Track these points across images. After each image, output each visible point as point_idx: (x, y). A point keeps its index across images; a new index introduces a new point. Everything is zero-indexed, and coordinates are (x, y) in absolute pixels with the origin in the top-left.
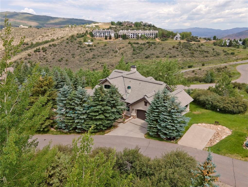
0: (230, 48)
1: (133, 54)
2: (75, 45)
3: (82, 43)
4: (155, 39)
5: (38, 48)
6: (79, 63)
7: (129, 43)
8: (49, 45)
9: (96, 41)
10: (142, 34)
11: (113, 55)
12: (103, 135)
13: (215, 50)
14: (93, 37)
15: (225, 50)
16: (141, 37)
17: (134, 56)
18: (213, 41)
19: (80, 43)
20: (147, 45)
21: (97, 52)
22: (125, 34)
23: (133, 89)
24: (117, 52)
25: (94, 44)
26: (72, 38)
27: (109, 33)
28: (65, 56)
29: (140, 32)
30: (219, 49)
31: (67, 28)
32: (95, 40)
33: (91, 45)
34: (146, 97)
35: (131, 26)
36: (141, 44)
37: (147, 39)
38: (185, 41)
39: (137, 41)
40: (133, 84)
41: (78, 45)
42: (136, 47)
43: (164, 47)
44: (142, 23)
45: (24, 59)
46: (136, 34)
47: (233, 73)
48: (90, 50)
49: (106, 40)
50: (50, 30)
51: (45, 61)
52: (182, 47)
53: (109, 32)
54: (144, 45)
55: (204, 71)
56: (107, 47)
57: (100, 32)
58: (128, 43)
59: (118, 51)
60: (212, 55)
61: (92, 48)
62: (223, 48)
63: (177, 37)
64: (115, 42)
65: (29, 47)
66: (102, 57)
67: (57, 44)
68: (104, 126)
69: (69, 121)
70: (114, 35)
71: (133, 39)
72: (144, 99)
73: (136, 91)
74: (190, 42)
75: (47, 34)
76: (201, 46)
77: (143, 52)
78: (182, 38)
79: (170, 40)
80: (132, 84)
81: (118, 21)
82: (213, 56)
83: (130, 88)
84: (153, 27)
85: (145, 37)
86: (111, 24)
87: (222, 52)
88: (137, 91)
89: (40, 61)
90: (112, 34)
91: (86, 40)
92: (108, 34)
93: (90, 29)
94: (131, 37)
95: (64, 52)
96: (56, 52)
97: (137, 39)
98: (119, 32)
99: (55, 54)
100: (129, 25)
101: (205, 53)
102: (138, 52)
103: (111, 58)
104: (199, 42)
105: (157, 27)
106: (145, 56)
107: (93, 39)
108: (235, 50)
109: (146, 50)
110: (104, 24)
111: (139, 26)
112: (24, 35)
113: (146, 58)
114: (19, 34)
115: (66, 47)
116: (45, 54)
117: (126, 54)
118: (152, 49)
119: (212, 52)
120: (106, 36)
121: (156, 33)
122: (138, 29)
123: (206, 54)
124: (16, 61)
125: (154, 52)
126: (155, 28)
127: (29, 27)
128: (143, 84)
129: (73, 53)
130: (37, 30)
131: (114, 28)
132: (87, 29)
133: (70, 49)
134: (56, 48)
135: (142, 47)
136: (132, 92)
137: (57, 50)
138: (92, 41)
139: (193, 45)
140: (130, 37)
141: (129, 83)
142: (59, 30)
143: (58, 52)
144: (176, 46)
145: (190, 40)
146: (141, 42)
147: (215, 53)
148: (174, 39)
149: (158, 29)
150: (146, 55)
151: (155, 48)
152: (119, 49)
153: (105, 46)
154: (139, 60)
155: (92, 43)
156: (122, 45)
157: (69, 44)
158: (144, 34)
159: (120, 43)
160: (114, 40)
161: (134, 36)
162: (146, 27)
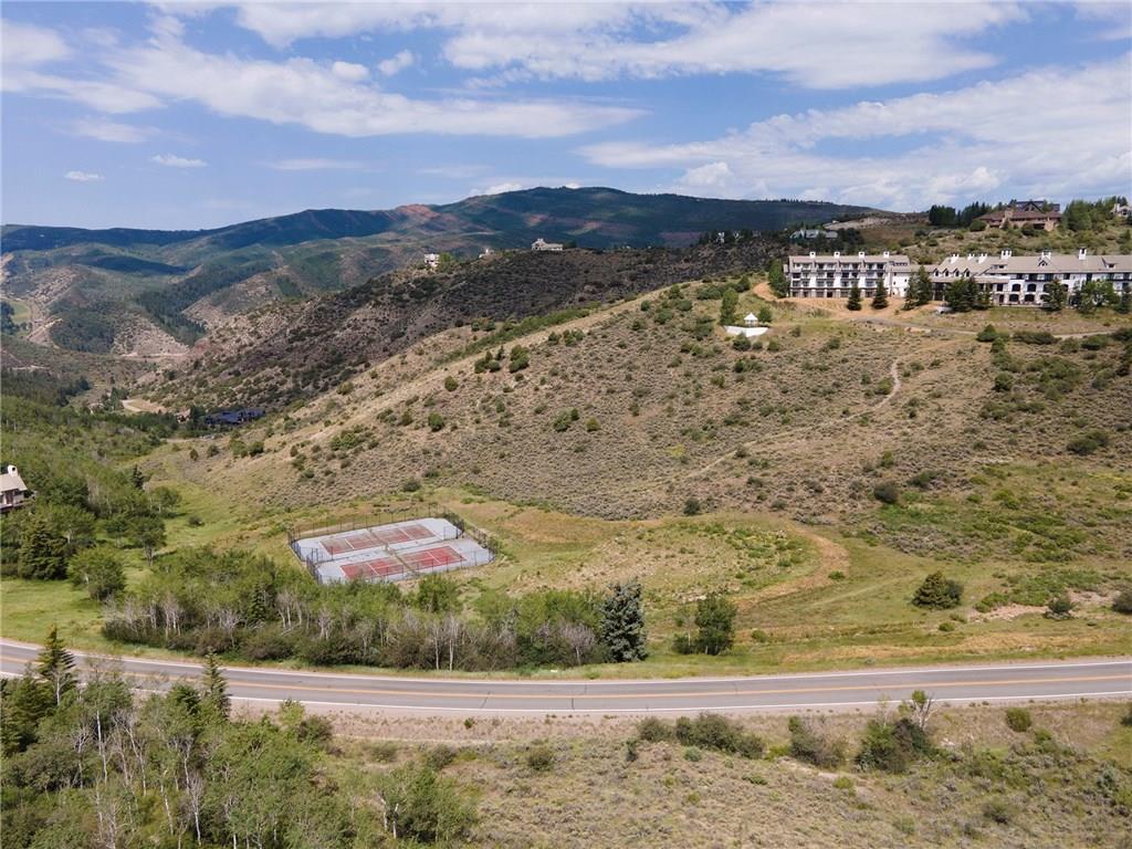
2: (673, 338)
3: (711, 330)
5: (495, 350)
7: (987, 336)
8: (550, 339)
9: (791, 320)
16: (1077, 299)
17: (990, 430)
19: (698, 330)
22: (971, 276)
25: (768, 339)
28: (597, 399)
29: (1081, 267)
33: (752, 343)
36: (1070, 347)
39: (1046, 325)
41: (686, 338)
42: (1024, 367)
46: (1049, 276)
49: (854, 315)
54: (1092, 352)
56: (839, 354)
58: (975, 335)
59: (896, 388)
61: (754, 361)
67: (586, 332)
70: (911, 282)
71: (1017, 311)
77: (1066, 402)
86: (927, 220)
89: (478, 422)
91: (738, 312)
97: (1050, 310)
98: (942, 268)
99: (556, 383)
102: (1028, 401)
106: (1078, 435)
109: (1095, 385)
113: (1079, 449)
115: (619, 350)
116: (513, 385)
120: (856, 292)
129: (646, 382)
130: (595, 257)
132: (794, 248)
133: (637, 363)
138: (766, 317)
140: (1002, 297)
142: (671, 256)
146: (1071, 327)
150: (1079, 425)
152: (907, 375)
153: (832, 348)
154: (1020, 462)
155: (765, 329)
156: (937, 344)
157: (641, 336)
158: (1111, 274)
159: (928, 331)
160: (897, 312)
161: (1032, 288)
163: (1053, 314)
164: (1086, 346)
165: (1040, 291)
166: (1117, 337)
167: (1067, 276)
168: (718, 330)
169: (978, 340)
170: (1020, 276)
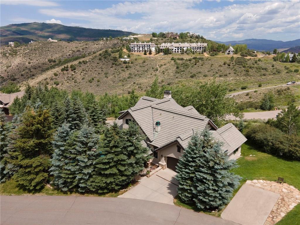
0: (293, 64)
1: (176, 73)
2: (109, 61)
3: (117, 60)
4: (203, 54)
5: (66, 66)
6: (113, 84)
7: (172, 59)
8: (79, 63)
10: (187, 47)
11: (152, 74)
12: (115, 197)
13: (276, 66)
14: (130, 52)
15: (287, 67)
16: (186, 52)
17: (177, 75)
18: (273, 55)
19: (114, 60)
20: (194, 60)
21: (134, 70)
22: (167, 47)
23: (164, 125)
24: (157, 70)
26: (105, 53)
28: (96, 75)
29: (186, 45)
30: (279, 65)
31: (102, 41)
32: (133, 56)
33: (127, 62)
34: (179, 140)
36: (186, 60)
37: (194, 54)
38: (239, 55)
39: (181, 57)
40: (165, 118)
41: (112, 61)
42: (180, 64)
43: (213, 64)
44: (188, 34)
45: (50, 79)
46: (181, 47)
47: (297, 97)
48: (126, 67)
49: (146, 56)
50: (82, 44)
51: (73, 82)
52: (235, 63)
53: (149, 45)
55: (260, 94)
56: (146, 64)
57: (138, 46)
59: (159, 69)
60: (271, 73)
61: (129, 66)
62: (285, 63)
63: (229, 51)
64: (155, 58)
65: (56, 65)
66: (140, 77)
67: (88, 61)
68: (117, 185)
69: (68, 176)
70: (155, 49)
71: (177, 54)
72: (176, 142)
73: (167, 129)
74: (245, 57)
75: (78, 49)
76: (258, 62)
77: (188, 70)
78: (236, 52)
79: (221, 55)
80: (162, 117)
81: (160, 32)
82: (272, 75)
83: (160, 125)
84: (201, 39)
86: (152, 36)
87: (284, 68)
88: (169, 128)
89: (68, 82)
90: (152, 48)
91: (122, 55)
92: (147, 49)
93: (127, 42)
94: (175, 52)
95: (95, 71)
96: (86, 71)
97: (182, 54)
98: (161, 46)
99: (85, 73)
100: (173, 37)
101: (262, 70)
102: (182, 70)
103: (150, 78)
104: (255, 56)
105: (206, 39)
106: (191, 75)
107: (130, 54)
109: (192, 67)
110: (144, 36)
111: (184, 37)
112: (52, 50)
113: (192, 77)
114: (47, 49)
115: (98, 65)
116: (74, 74)
117: (168, 72)
118: (200, 66)
119: (272, 69)
120: (145, 51)
121: (204, 46)
122: (183, 42)
123: (263, 72)
124: (41, 82)
125: (201, 70)
126: (203, 40)
127: (58, 41)
128: (177, 118)
129: (106, 71)
130: (68, 44)
131: (155, 41)
132: (124, 42)
133: (103, 67)
134: (86, 65)
135: (187, 63)
136: (162, 130)
137: (88, 68)
138: (129, 56)
139: (248, 60)
140: (173, 51)
141: (159, 116)
142: (92, 43)
143: (89, 70)
144: (228, 62)
145: (245, 55)
146: (186, 57)
147: (275, 71)
148: (226, 54)
149: (207, 41)
150: (191, 73)
151: (202, 65)
152: (160, 67)
153: (144, 62)
154: (183, 80)
155: (129, 59)
156: (164, 61)
157: (102, 61)
158: (191, 47)
159: (161, 58)
160: (154, 55)
161: (178, 50)
162: (193, 39)
163: (183, 55)
164: (189, 60)
165: (179, 50)
166: (193, 58)
167: (184, 47)
168: (119, 60)
169: (171, 60)
170: (176, 47)
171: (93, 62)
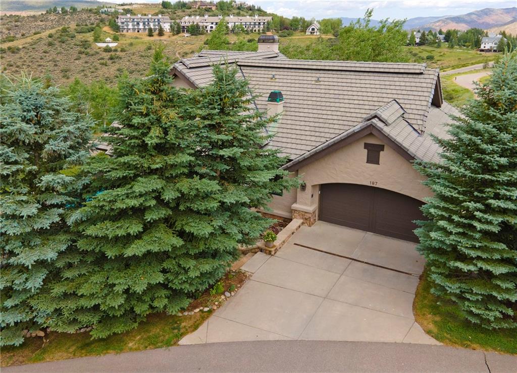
9: (126, 40)
10: (235, 23)
14: (118, 32)
16: (233, 30)
19: (84, 45)
21: (128, 63)
26: (63, 34)
27: (157, 23)
29: (232, 20)
31: (53, 14)
32: (124, 39)
33: (113, 49)
35: (208, 10)
38: (330, 36)
41: (79, 48)
44: (233, 3)
48: (111, 59)
49: (152, 38)
53: (159, 20)
58: (203, 43)
61: (116, 56)
62: (410, 48)
63: (313, 29)
64: (172, 42)
67: (21, 47)
70: (171, 26)
72: (367, 131)
73: (306, 111)
78: (324, 30)
79: (299, 36)
80: (281, 84)
84: (257, 12)
85: (243, 30)
88: (311, 107)
90: (165, 25)
91: (101, 37)
92: (154, 25)
95: (40, 66)
96: (18, 67)
99: (14, 70)
100: (204, 7)
105: (266, 12)
107: (118, 35)
108: (434, 51)
110: (145, 6)
111: (226, 8)
115: (45, 54)
120: (150, 30)
121: (266, 21)
122: (226, 14)
126: (262, 13)
129: (66, 66)
131: (170, 13)
132: (103, 16)
134: (18, 56)
137: (22, 60)
138: (116, 39)
143: (23, 65)
146: (233, 39)
148: (308, 33)
153: (149, 49)
156: (190, 46)
158: (241, 23)
159: (185, 42)
160: (170, 37)
162: (242, 11)
167: (228, 23)
168: (93, 45)
170: (212, 23)
171: (33, 49)
